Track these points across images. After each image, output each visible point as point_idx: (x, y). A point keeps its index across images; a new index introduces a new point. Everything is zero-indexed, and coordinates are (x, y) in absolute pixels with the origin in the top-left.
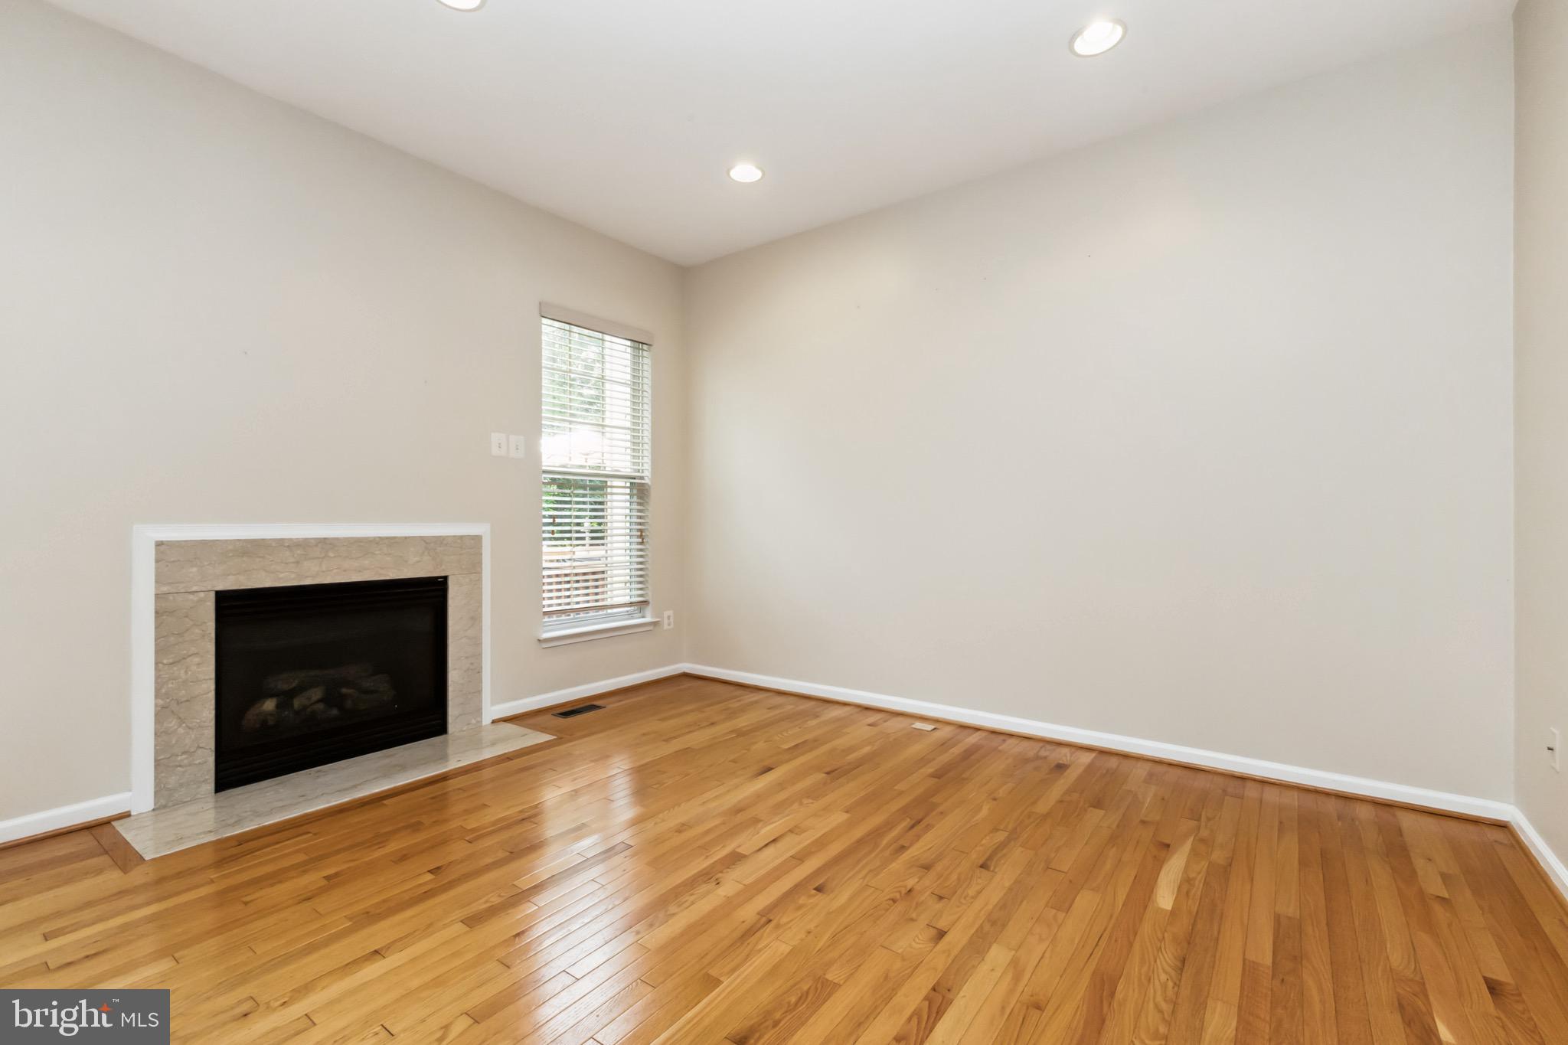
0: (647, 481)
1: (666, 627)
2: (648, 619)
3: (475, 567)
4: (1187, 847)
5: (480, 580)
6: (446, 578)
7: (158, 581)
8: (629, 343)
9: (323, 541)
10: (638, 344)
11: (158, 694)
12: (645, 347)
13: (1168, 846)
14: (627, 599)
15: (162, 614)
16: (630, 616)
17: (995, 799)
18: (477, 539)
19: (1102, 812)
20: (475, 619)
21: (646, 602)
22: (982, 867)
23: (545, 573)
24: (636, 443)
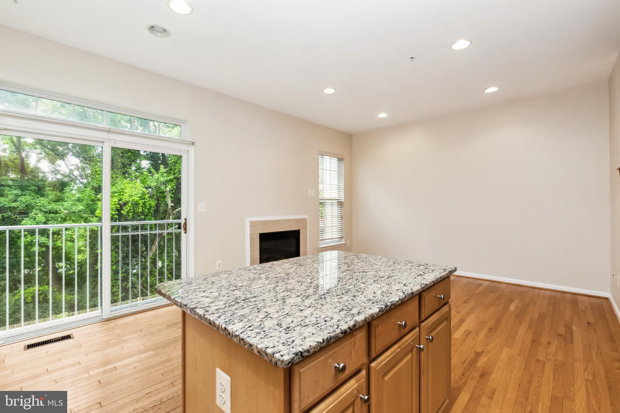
0: (342, 200)
1: (348, 245)
2: (343, 242)
3: (305, 228)
4: (518, 301)
5: (307, 231)
6: (299, 230)
7: (251, 231)
8: (336, 159)
9: (277, 221)
10: (340, 160)
11: (251, 258)
12: (342, 160)
13: (512, 300)
14: (337, 237)
15: (251, 239)
16: (338, 241)
17: (463, 290)
18: (306, 219)
19: (494, 294)
20: (306, 241)
21: (342, 237)
22: (464, 302)
23: (320, 228)
24: (339, 189)
